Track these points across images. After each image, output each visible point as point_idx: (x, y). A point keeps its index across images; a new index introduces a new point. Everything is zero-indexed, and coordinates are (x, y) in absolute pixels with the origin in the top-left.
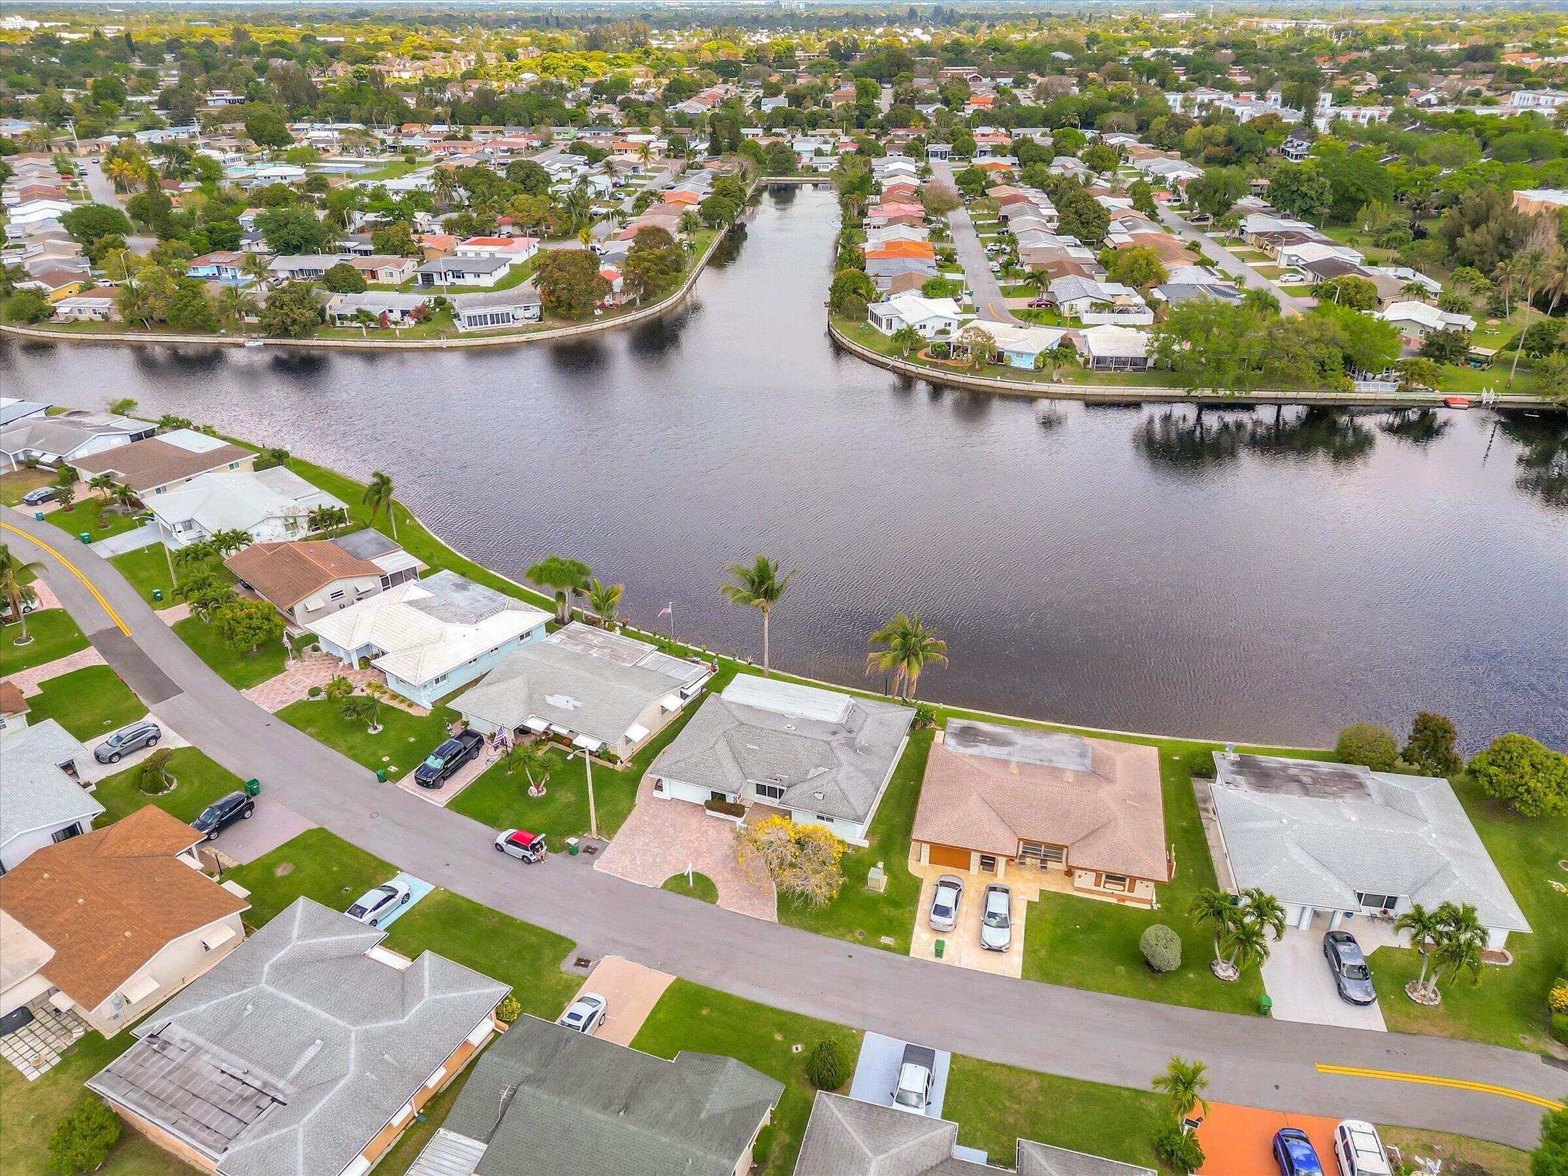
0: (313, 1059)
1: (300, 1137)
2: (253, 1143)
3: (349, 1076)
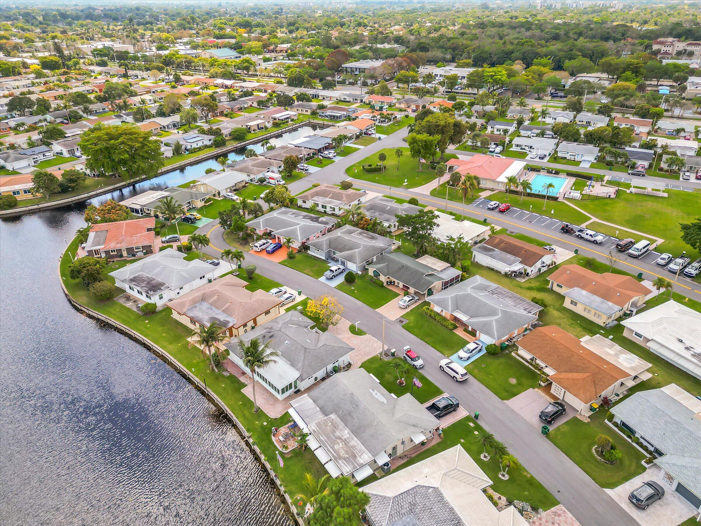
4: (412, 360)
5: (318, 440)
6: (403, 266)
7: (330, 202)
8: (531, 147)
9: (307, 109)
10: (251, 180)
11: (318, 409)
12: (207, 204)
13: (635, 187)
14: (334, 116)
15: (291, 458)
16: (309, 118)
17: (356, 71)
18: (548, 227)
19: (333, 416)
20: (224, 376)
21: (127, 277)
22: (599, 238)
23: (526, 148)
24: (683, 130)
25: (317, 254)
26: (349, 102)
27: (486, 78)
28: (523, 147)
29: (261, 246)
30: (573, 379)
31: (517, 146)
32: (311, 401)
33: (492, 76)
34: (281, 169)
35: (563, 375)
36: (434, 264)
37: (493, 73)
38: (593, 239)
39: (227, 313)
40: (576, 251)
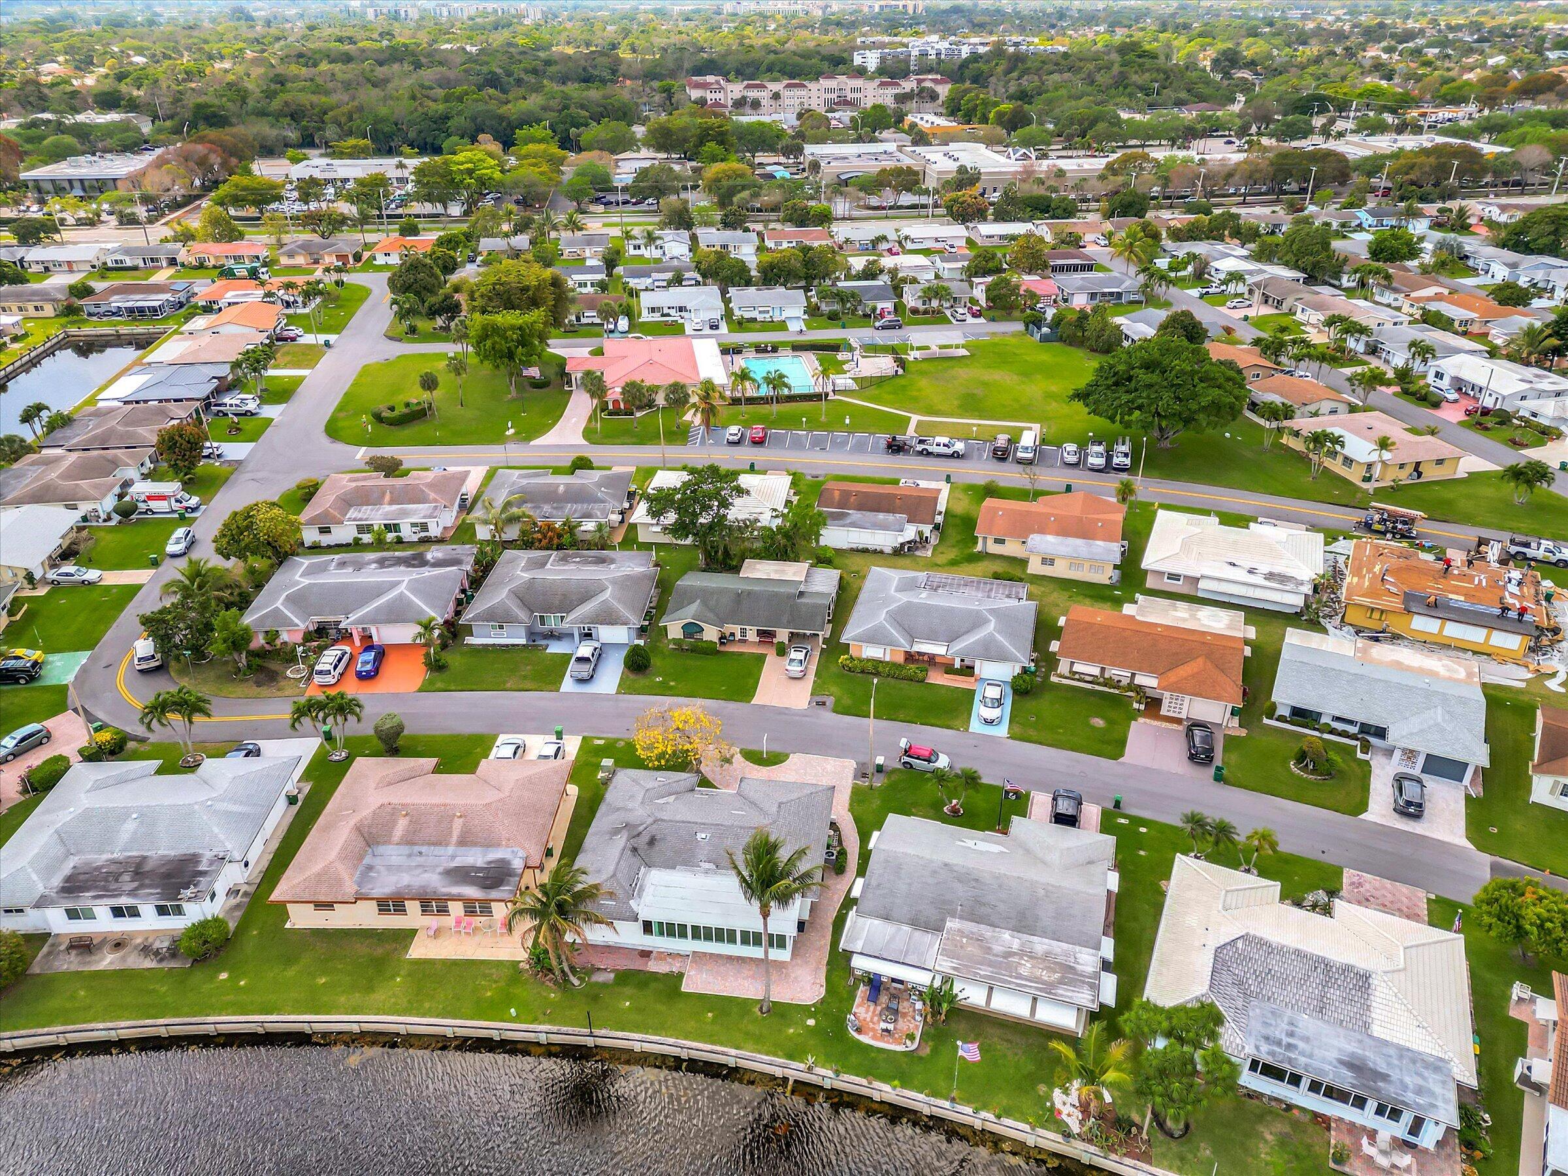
4: (929, 761)
5: (975, 980)
6: (739, 595)
7: (405, 514)
8: (681, 309)
9: (38, 304)
10: (85, 519)
11: (906, 928)
12: (18, 617)
13: (918, 349)
14: (141, 310)
15: (935, 1051)
16: (64, 326)
17: (72, 187)
18: (860, 448)
19: (952, 924)
20: (604, 985)
21: (40, 889)
22: (959, 446)
23: (673, 312)
24: (884, 238)
25: (501, 636)
26: (135, 268)
27: (458, 178)
28: (666, 311)
29: (335, 667)
30: (1193, 676)
31: (653, 310)
32: (877, 922)
33: (470, 172)
34: (145, 470)
35: (1173, 676)
36: (783, 571)
37: (470, 166)
38: (950, 451)
39: (474, 844)
40: (948, 479)
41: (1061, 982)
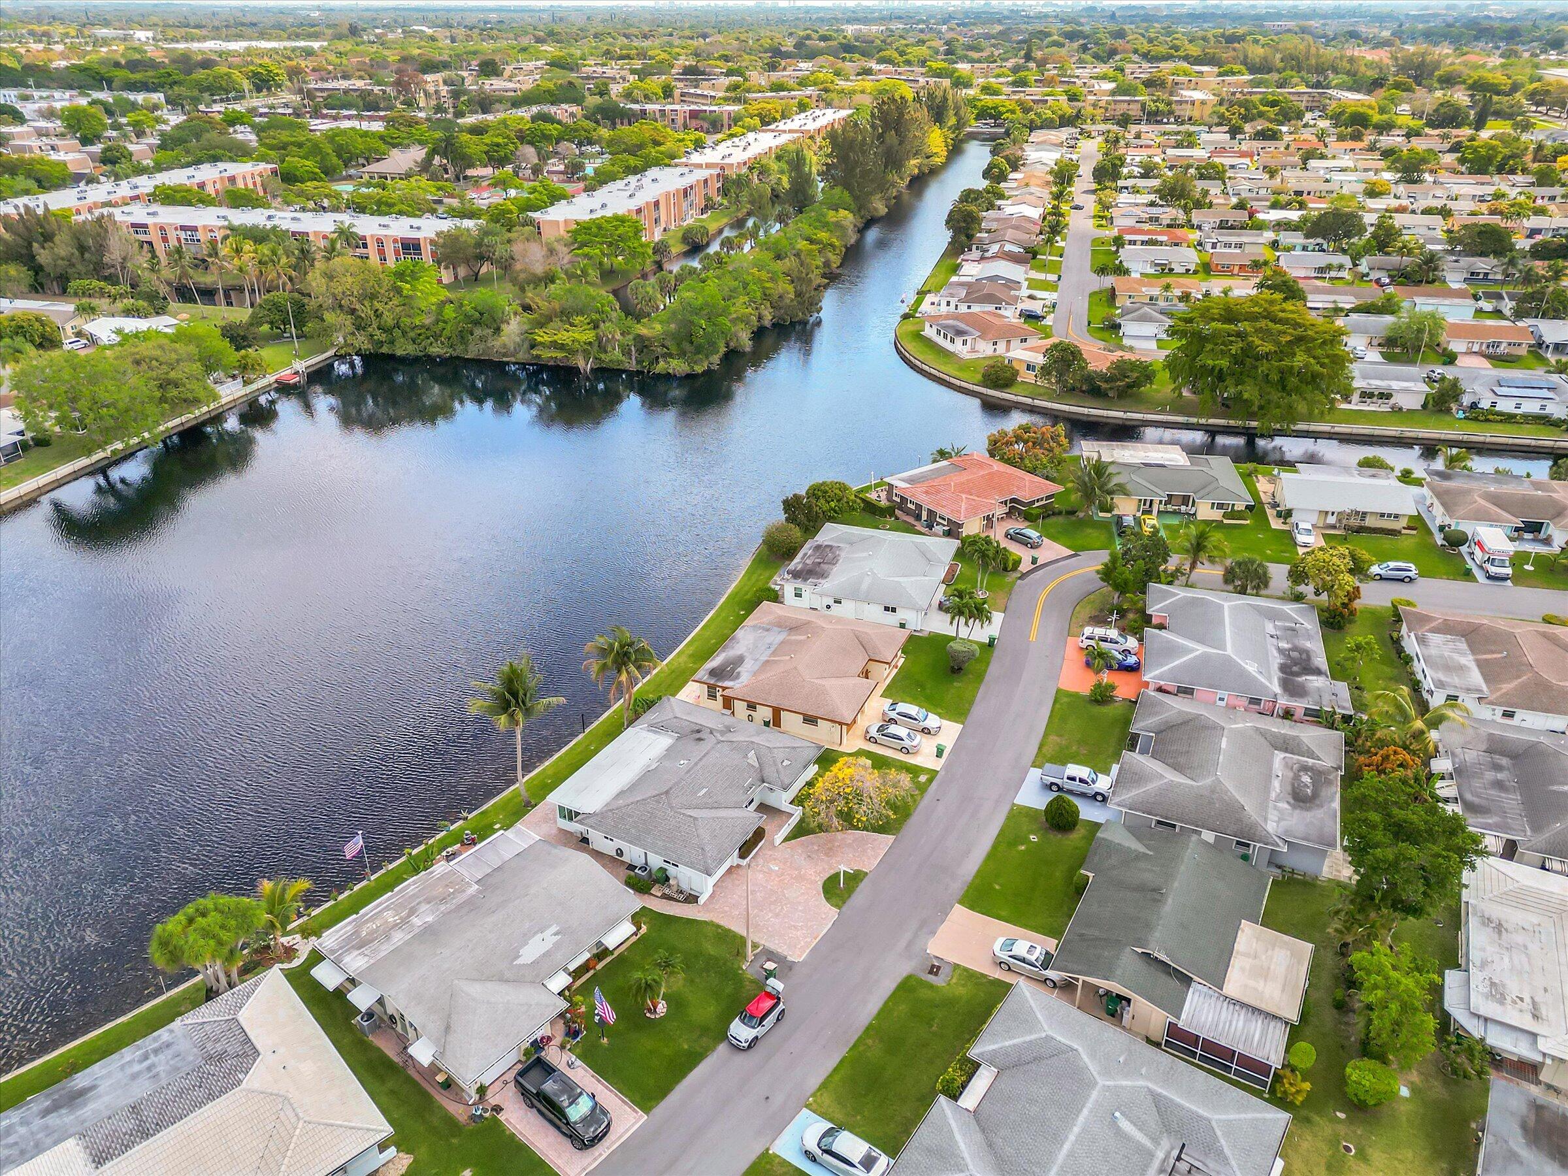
0: (1132, 1122)
1: (1223, 1117)
2: (1233, 1163)
3: (1151, 1085)
19: (475, 889)
39: (764, 666)
41: (356, 932)
